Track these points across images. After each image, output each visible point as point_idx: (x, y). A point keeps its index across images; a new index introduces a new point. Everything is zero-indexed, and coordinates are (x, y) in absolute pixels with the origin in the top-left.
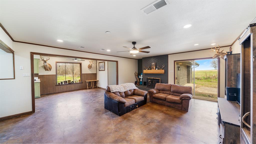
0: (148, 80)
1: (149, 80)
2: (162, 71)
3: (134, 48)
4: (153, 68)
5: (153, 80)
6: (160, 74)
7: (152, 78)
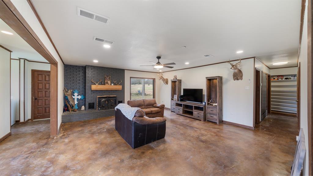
0: (101, 99)
1: (103, 100)
2: (119, 87)
3: (159, 63)
4: (107, 83)
5: (109, 98)
6: (116, 90)
7: (105, 96)
